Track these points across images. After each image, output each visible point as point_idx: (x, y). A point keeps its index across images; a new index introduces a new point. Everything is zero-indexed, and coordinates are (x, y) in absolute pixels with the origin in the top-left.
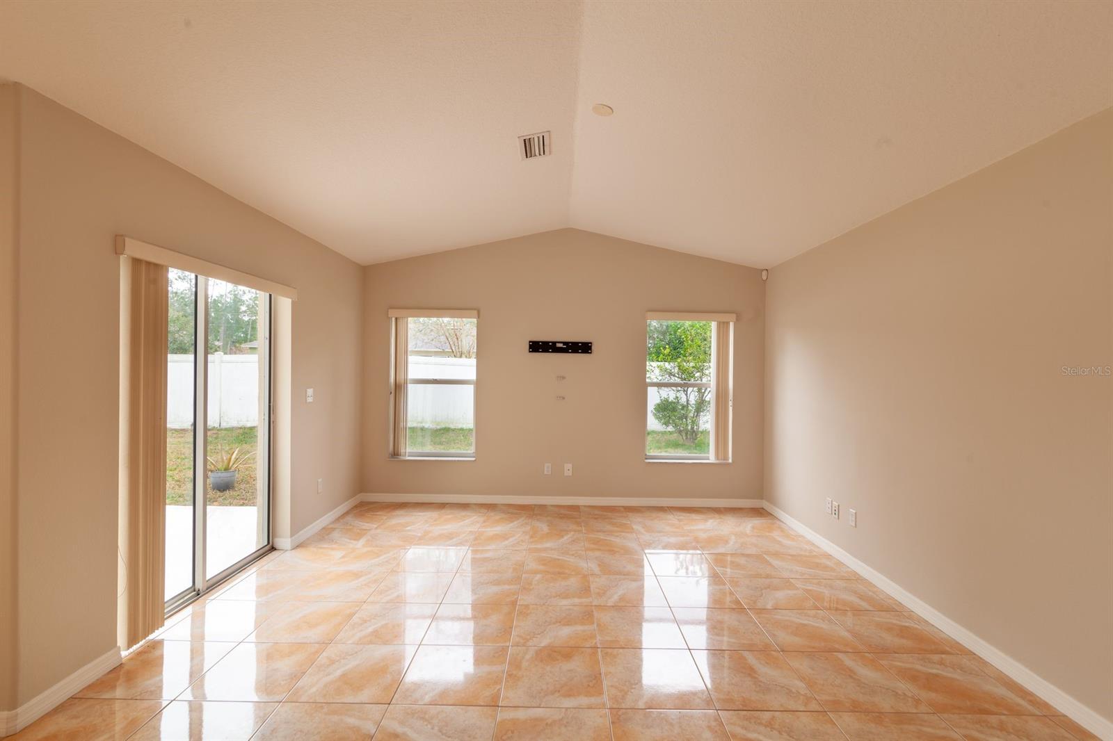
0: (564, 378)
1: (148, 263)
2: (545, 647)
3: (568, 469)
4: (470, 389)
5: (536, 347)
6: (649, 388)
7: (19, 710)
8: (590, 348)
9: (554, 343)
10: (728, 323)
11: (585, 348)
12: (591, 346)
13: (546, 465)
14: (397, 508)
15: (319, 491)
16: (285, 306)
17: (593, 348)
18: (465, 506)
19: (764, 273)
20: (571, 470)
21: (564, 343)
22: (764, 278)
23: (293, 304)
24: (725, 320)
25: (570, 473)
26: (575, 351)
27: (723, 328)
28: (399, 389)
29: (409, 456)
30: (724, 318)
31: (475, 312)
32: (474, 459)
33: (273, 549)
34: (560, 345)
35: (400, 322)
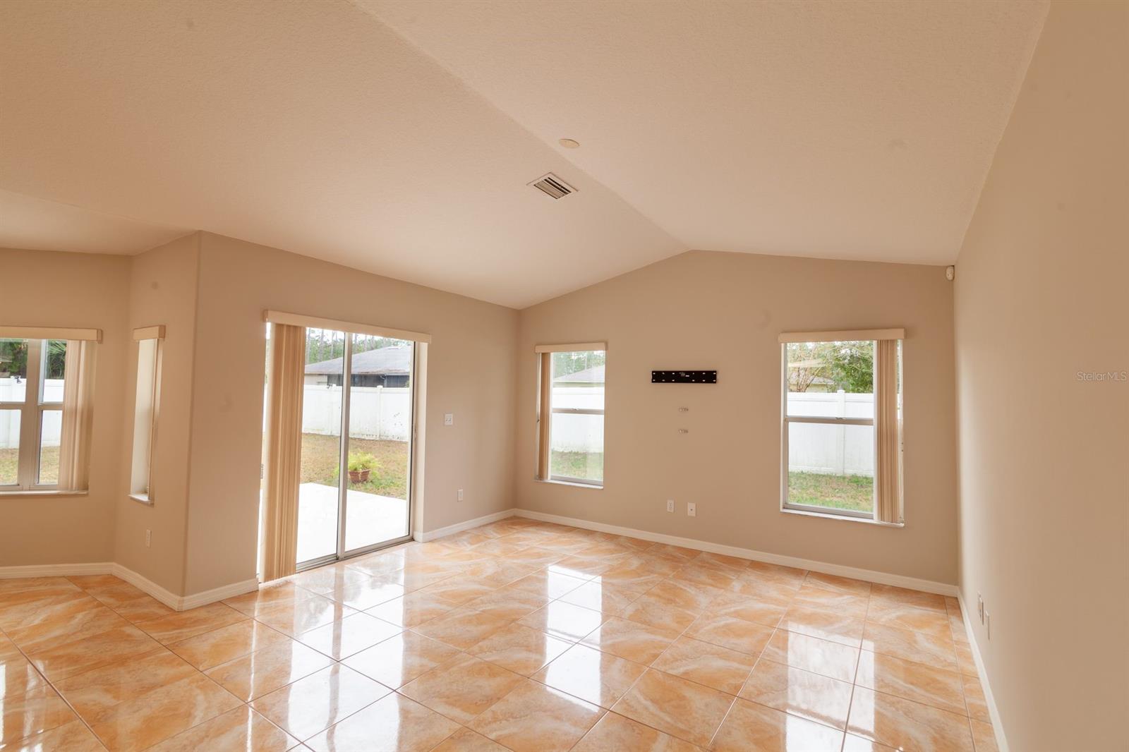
0: (687, 410)
1: (289, 326)
2: (486, 661)
3: (691, 509)
4: (600, 418)
5: (659, 377)
6: (791, 424)
7: (185, 598)
8: (715, 377)
9: (678, 373)
10: (893, 342)
11: (709, 377)
12: (715, 375)
13: (669, 502)
14: (532, 526)
15: (459, 499)
16: (424, 347)
17: (718, 377)
18: (589, 533)
19: (949, 272)
20: (694, 509)
21: (687, 373)
22: (950, 277)
23: (429, 346)
24: (892, 338)
25: (693, 514)
26: (699, 381)
27: (886, 346)
29: (552, 479)
30: (889, 335)
31: (603, 344)
32: (602, 488)
33: (412, 539)
34: (683, 375)
35: (545, 356)
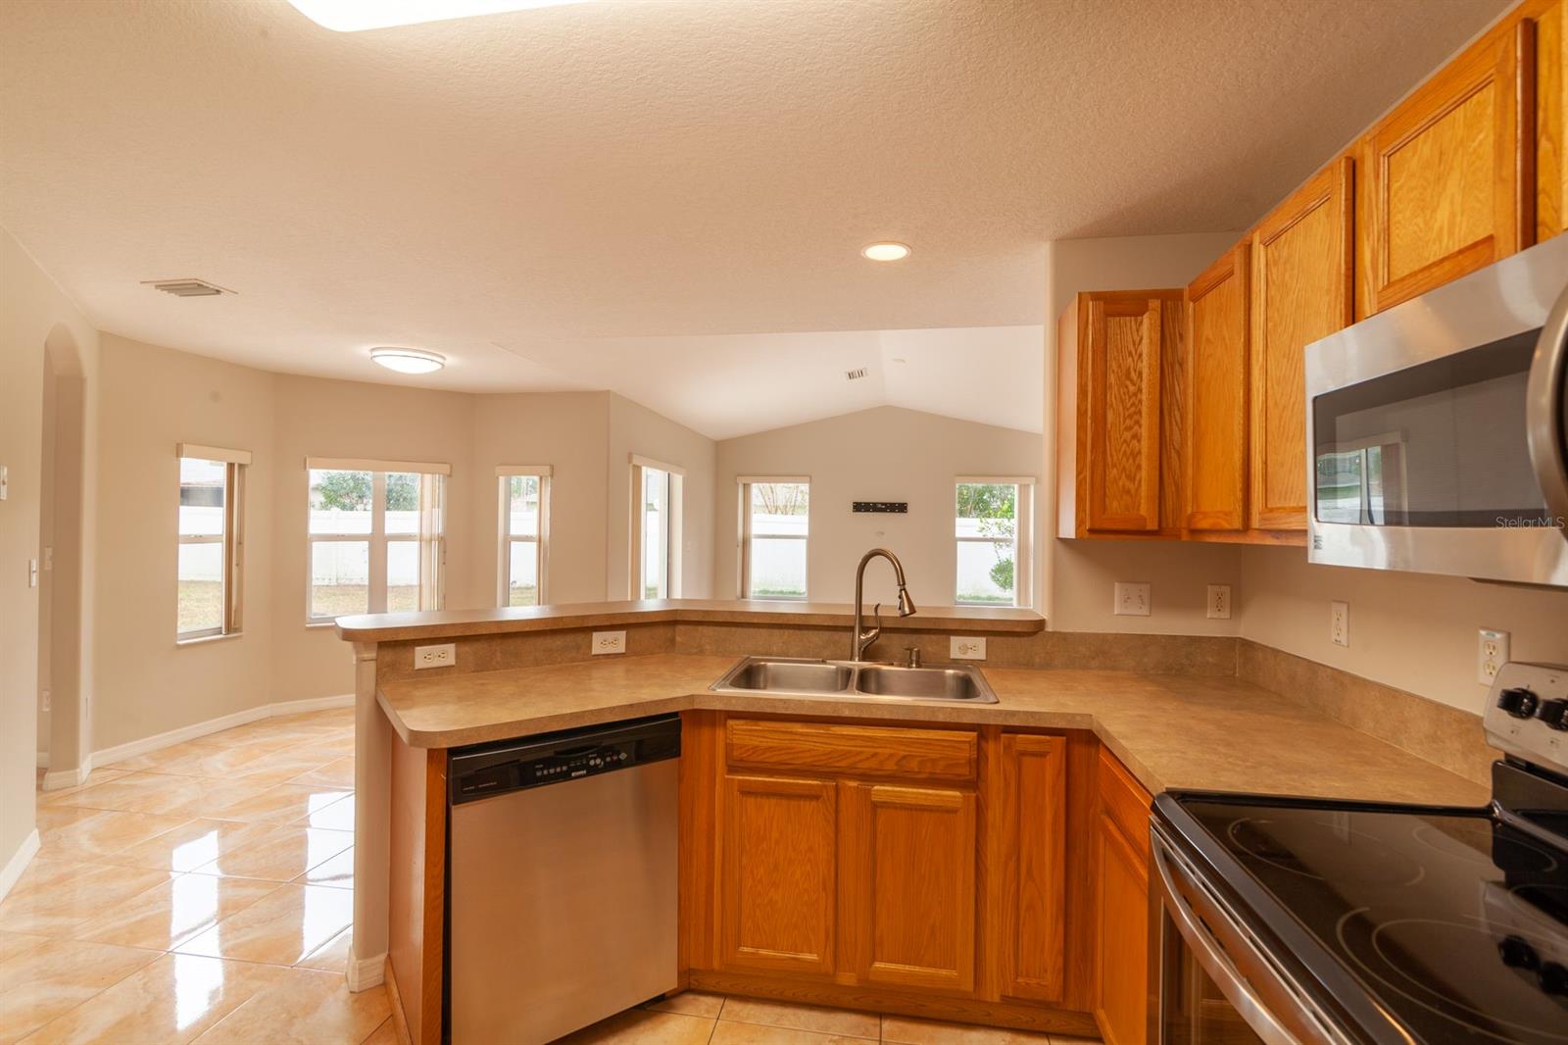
0: (883, 534)
4: (803, 543)
5: (859, 507)
6: (958, 543)
8: (906, 508)
9: (875, 504)
10: (1028, 486)
11: (901, 508)
12: (907, 506)
16: (678, 481)
17: (908, 508)
21: (883, 504)
23: (684, 479)
24: (1026, 483)
26: (893, 511)
27: (1024, 489)
28: (746, 543)
30: (1025, 481)
31: (808, 479)
34: (880, 506)
35: (746, 487)
